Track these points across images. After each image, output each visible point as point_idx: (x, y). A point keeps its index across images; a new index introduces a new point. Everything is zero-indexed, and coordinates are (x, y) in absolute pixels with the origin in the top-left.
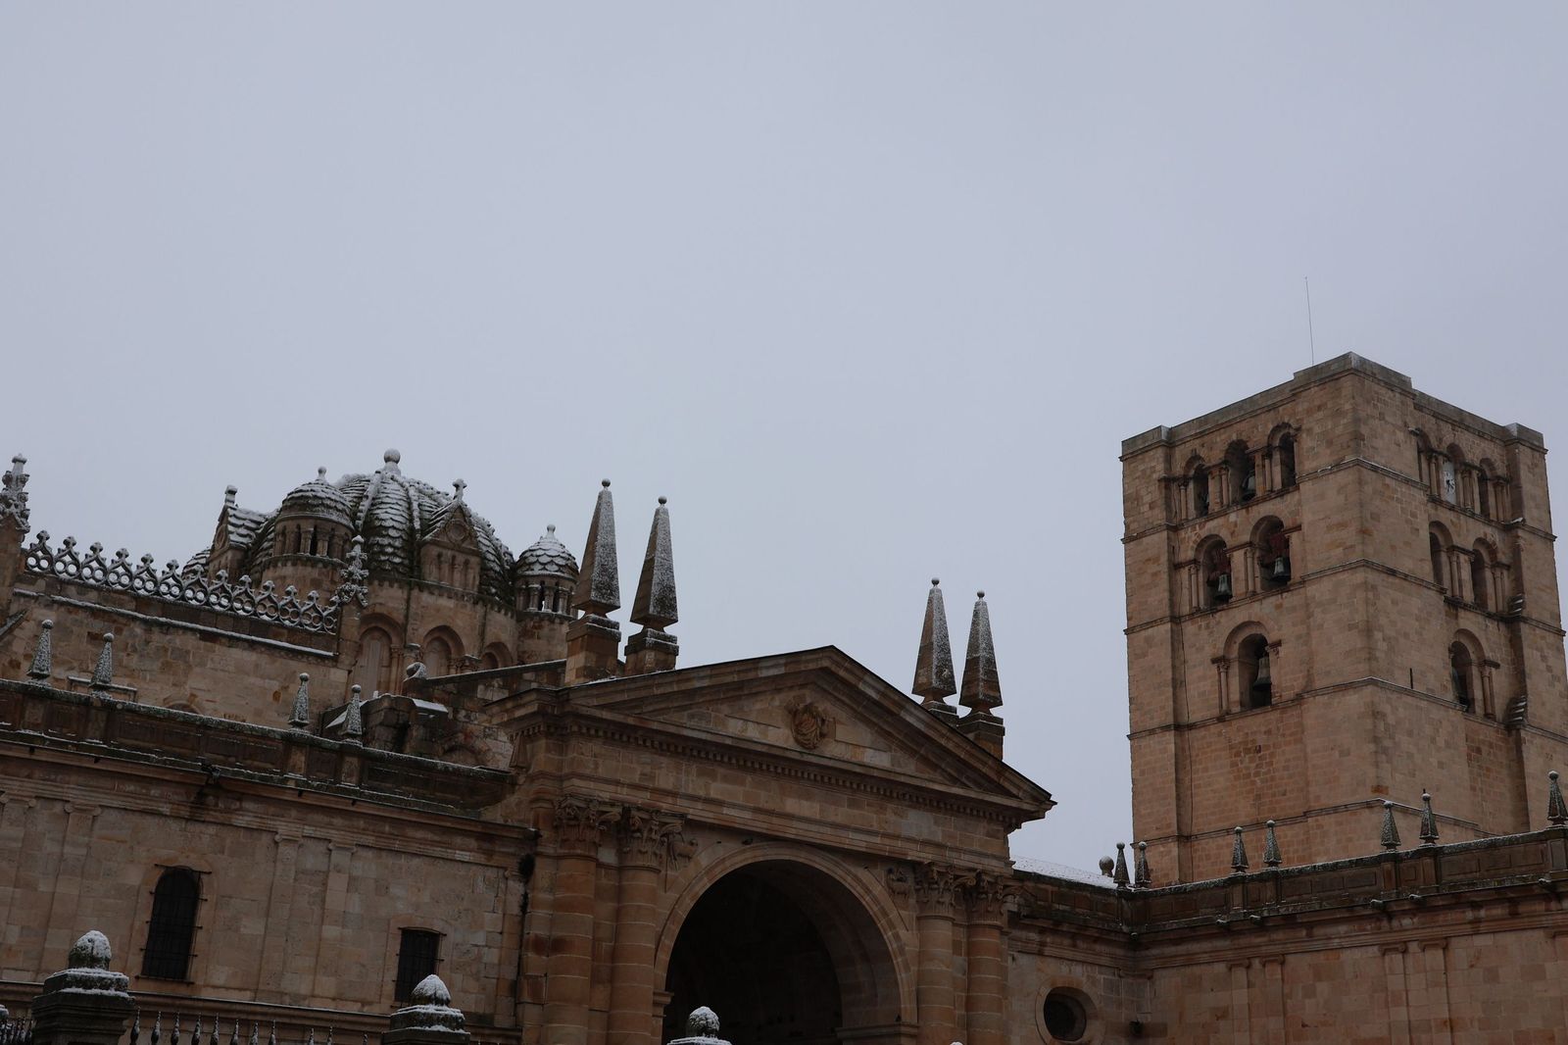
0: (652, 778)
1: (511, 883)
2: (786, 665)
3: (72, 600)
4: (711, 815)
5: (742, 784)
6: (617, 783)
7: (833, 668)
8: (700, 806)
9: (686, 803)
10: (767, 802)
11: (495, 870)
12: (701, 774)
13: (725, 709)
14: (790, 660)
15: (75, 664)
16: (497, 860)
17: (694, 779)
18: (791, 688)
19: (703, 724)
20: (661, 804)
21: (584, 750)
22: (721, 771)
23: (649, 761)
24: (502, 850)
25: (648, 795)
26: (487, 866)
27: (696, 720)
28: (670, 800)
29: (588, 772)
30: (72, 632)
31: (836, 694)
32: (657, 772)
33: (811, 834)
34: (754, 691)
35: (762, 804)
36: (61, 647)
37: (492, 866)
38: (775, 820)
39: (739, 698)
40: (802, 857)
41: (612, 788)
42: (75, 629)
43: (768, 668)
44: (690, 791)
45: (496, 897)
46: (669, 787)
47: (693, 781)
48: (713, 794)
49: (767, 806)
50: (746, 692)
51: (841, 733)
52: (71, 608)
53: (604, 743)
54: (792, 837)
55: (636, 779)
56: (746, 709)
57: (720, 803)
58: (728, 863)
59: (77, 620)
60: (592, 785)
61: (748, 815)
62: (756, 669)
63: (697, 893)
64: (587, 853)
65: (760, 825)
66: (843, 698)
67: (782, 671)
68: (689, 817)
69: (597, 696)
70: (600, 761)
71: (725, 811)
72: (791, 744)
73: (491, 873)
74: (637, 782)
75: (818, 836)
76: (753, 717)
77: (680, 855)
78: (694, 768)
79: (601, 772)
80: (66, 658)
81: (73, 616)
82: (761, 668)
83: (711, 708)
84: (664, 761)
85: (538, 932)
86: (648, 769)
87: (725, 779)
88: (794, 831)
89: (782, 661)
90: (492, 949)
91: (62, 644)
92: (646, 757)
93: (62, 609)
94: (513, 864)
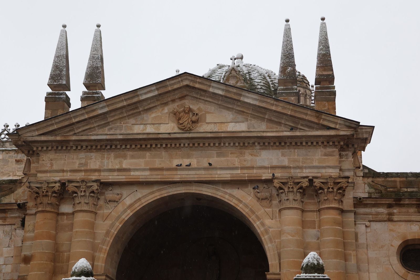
0: (86, 164)
1: (17, 231)
2: (157, 89)
3: (7, 149)
4: (124, 177)
5: (144, 157)
6: (63, 171)
7: (191, 84)
8: (116, 173)
9: (106, 174)
10: (160, 164)
11: (10, 226)
12: (116, 157)
13: (132, 121)
14: (158, 86)
15: (11, 174)
16: (8, 221)
17: (113, 160)
18: (173, 101)
19: (118, 132)
20: (91, 177)
21: (44, 159)
22: (130, 153)
23: (84, 156)
24: (11, 216)
25: (83, 174)
26: (5, 225)
27: (113, 130)
28: (97, 174)
29: (47, 168)
30: (9, 161)
31: (202, 98)
32: (89, 161)
33: (192, 176)
34: (146, 108)
35: (157, 165)
36: (5, 168)
37: (8, 225)
38: (165, 173)
39: (139, 113)
40: (194, 189)
41: (61, 174)
42: (10, 160)
43: (146, 93)
44: (110, 167)
45: (11, 239)
46: (97, 167)
47: (112, 162)
48: (124, 166)
49: (159, 166)
50: (141, 109)
51: (209, 118)
52: (7, 152)
53: (56, 153)
54: (179, 180)
55: (76, 167)
56: (145, 118)
57: (128, 170)
58: (143, 201)
59: (10, 156)
60: (49, 175)
61: (147, 173)
62: (138, 96)
63: (124, 219)
64: (44, 209)
65: (156, 177)
66: (208, 99)
67: (156, 93)
68: (102, 181)
69: (37, 130)
70: (54, 162)
71: (132, 173)
72: (176, 130)
73: (7, 228)
74: (77, 168)
75: (196, 176)
76: (150, 122)
77: (109, 201)
78: (112, 155)
79: (55, 168)
80: (7, 172)
81: (9, 155)
82: (141, 94)
83: (122, 123)
84: (93, 155)
85: (26, 253)
86: (83, 161)
87: (133, 157)
88: (179, 176)
89: (154, 88)
90: (8, 265)
91: (5, 167)
92: (82, 155)
93: (4, 153)
94: (19, 221)
